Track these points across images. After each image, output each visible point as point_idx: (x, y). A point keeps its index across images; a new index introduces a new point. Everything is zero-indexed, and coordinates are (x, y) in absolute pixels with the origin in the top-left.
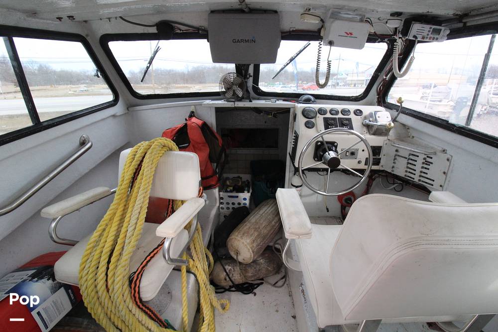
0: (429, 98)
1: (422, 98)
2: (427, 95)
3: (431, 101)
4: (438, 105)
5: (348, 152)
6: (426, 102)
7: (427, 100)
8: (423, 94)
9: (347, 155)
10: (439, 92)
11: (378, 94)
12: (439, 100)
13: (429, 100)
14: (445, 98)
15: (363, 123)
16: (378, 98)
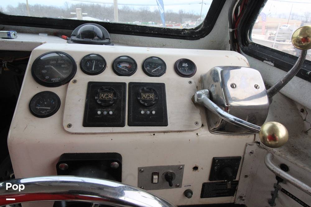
0: (276, 38)
1: (270, 38)
2: (274, 36)
3: (277, 41)
4: (283, 45)
5: (157, 174)
6: (272, 41)
7: (273, 40)
8: (270, 35)
9: (155, 181)
10: (284, 33)
11: (233, 25)
12: (283, 40)
13: (275, 40)
14: (287, 39)
15: (193, 99)
16: (232, 34)
